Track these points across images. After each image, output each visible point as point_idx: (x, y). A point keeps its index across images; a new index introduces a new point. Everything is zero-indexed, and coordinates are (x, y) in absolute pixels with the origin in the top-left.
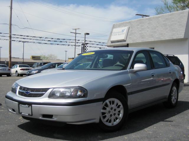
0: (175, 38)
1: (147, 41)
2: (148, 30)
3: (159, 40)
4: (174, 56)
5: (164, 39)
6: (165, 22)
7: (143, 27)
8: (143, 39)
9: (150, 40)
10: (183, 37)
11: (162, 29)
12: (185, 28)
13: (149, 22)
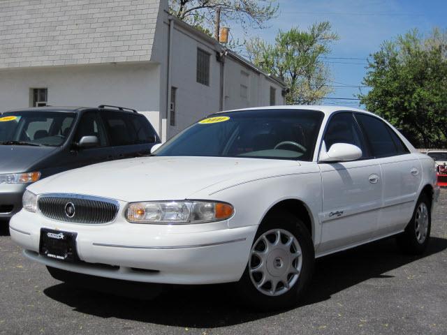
0: (121, 59)
1: (27, 65)
2: (28, 31)
3: (68, 63)
4: (134, 111)
5: (85, 62)
6: (85, 12)
7: (11, 23)
8: (11, 60)
9: (38, 64)
10: (148, 58)
11: (77, 32)
12: (154, 31)
13: (31, 7)
